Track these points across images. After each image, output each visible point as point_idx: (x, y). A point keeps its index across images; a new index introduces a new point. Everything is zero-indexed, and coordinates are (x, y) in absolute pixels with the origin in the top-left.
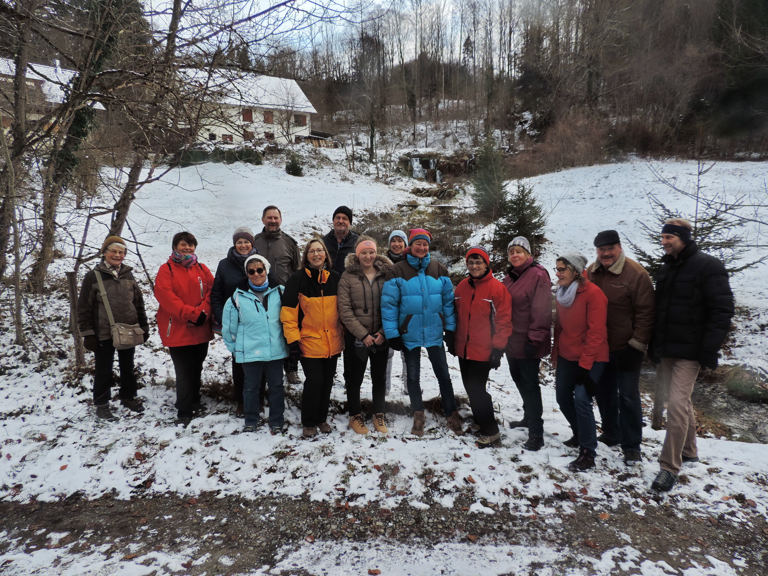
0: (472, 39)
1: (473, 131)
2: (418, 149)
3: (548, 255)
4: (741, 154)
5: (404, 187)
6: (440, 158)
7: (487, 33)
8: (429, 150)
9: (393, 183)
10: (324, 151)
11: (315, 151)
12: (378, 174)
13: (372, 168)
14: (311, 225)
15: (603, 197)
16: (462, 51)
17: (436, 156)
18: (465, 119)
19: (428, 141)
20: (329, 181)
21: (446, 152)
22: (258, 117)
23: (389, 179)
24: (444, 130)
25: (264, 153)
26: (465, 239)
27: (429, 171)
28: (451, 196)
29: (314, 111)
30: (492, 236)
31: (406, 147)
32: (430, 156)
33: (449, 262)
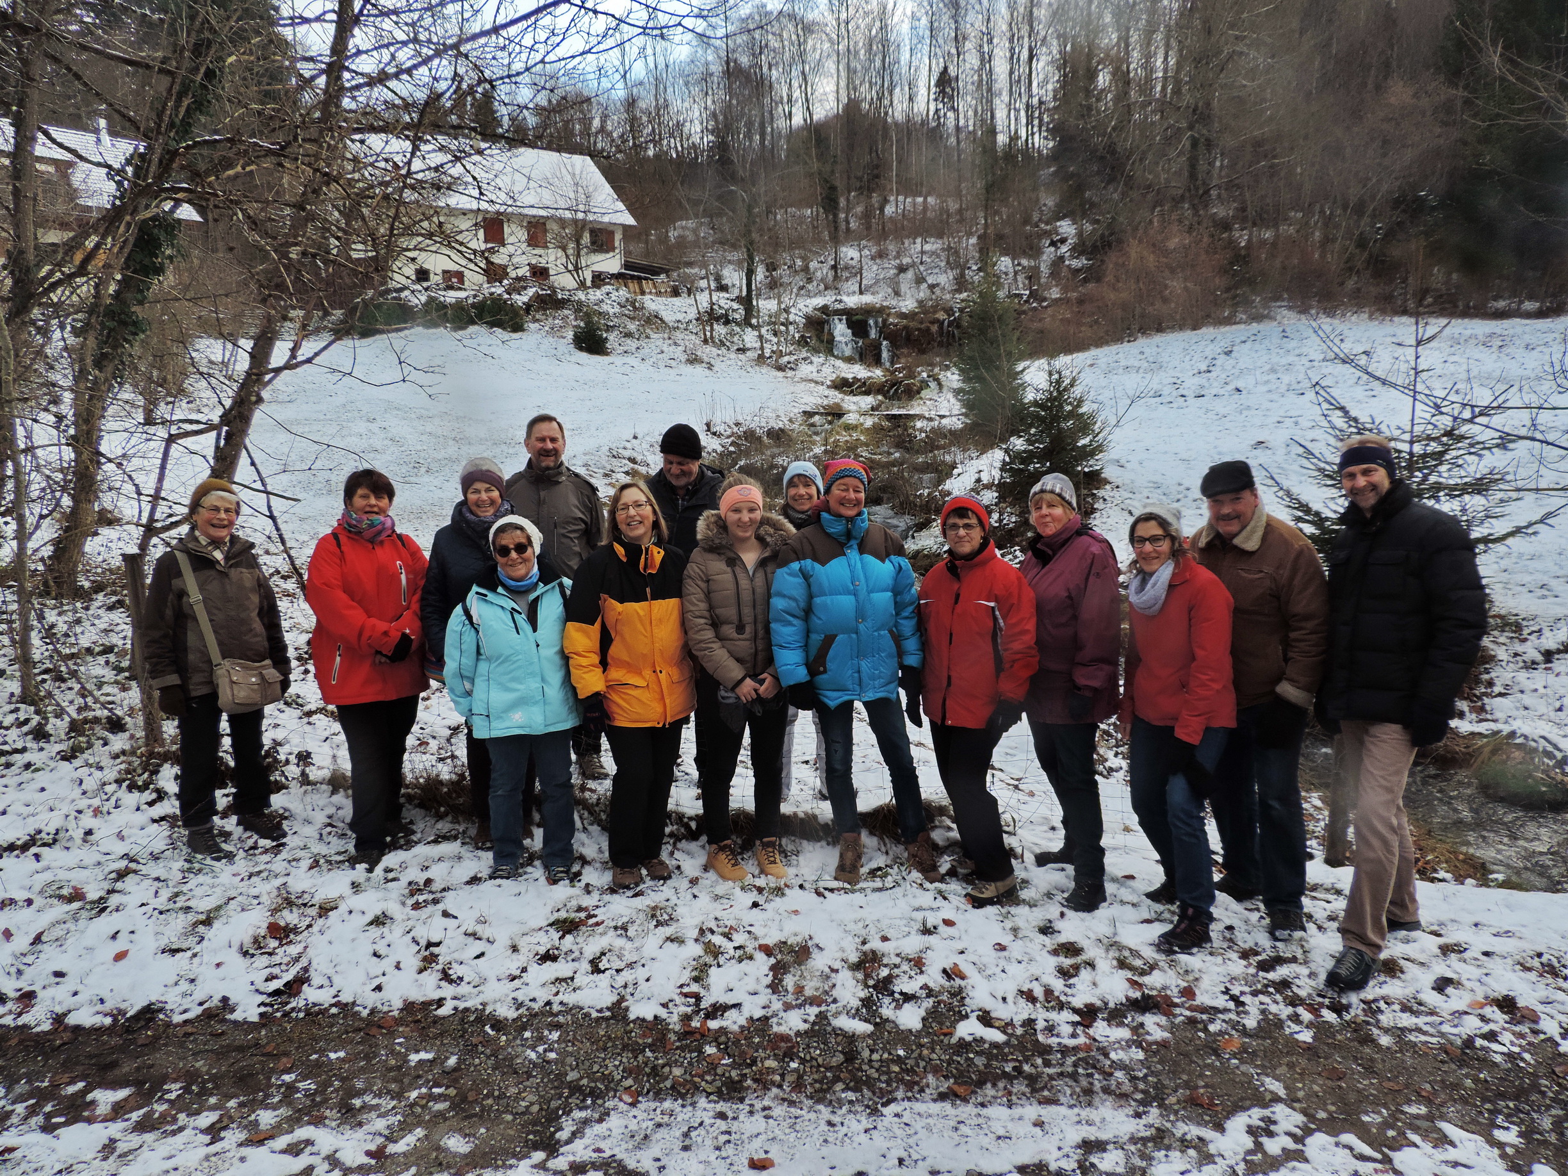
0: (952, 71)
1: (955, 260)
2: (845, 298)
3: (1111, 512)
4: (1501, 304)
5: (815, 376)
6: (889, 315)
7: (982, 60)
8: (867, 299)
9: (792, 367)
10: (652, 303)
11: (633, 304)
12: (762, 348)
13: (750, 338)
14: (627, 454)
15: (1222, 392)
16: (932, 97)
17: (881, 311)
18: (940, 236)
19: (864, 282)
20: (661, 364)
21: (902, 304)
22: (515, 235)
23: (786, 359)
24: (896, 258)
25: (528, 307)
26: (940, 481)
27: (867, 341)
28: (911, 393)
29: (630, 221)
30: (997, 474)
31: (819, 293)
32: (868, 311)
33: (909, 528)
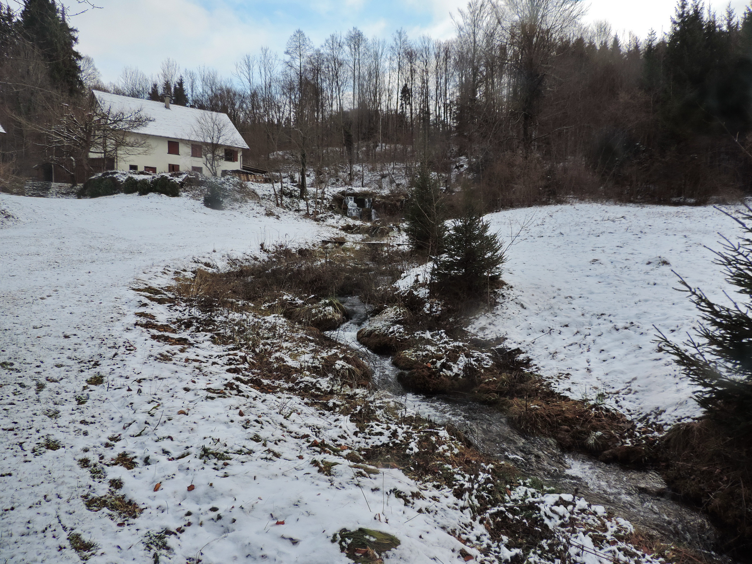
0: (409, 87)
1: (409, 172)
2: (354, 188)
5: (335, 225)
6: (375, 197)
7: (423, 83)
8: (366, 189)
9: (324, 220)
10: (252, 185)
12: (308, 210)
13: (302, 205)
16: (399, 98)
17: (372, 194)
18: (402, 161)
19: (365, 182)
21: (382, 191)
22: (184, 149)
23: (320, 216)
24: (380, 171)
25: (182, 184)
26: (394, 281)
28: (384, 233)
29: (247, 147)
31: (342, 186)
32: (365, 194)
33: (369, 313)
